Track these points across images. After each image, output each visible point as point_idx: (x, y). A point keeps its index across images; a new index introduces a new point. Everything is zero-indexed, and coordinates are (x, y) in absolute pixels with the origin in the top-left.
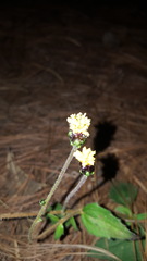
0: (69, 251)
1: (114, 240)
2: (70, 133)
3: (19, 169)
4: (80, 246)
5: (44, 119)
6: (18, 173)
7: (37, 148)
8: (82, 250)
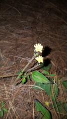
0: (25, 87)
1: (43, 83)
2: (35, 51)
3: (4, 56)
4: (30, 85)
5: (13, 34)
6: (4, 58)
7: (11, 47)
8: (30, 87)
